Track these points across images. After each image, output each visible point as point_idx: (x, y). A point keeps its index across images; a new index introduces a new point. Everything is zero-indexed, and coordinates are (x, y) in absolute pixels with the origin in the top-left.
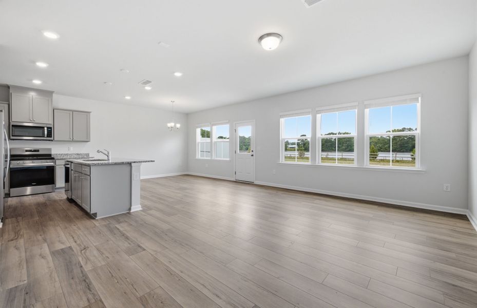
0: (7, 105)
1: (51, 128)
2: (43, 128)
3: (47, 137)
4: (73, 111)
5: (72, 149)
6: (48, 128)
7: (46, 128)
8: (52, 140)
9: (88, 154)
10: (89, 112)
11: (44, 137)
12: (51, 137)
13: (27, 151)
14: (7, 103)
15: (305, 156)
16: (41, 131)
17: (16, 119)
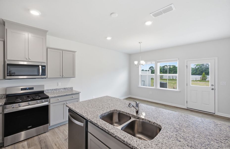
0: (3, 42)
1: (45, 66)
2: (38, 66)
3: (42, 75)
4: (63, 50)
5: (60, 84)
6: (42, 66)
7: (40, 67)
8: (46, 78)
9: (72, 88)
10: (75, 52)
11: (39, 75)
12: (45, 75)
13: (22, 89)
14: (3, 40)
15: (163, 78)
16: (36, 69)
17: (12, 57)
